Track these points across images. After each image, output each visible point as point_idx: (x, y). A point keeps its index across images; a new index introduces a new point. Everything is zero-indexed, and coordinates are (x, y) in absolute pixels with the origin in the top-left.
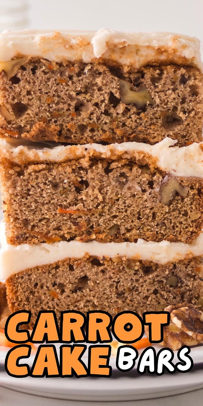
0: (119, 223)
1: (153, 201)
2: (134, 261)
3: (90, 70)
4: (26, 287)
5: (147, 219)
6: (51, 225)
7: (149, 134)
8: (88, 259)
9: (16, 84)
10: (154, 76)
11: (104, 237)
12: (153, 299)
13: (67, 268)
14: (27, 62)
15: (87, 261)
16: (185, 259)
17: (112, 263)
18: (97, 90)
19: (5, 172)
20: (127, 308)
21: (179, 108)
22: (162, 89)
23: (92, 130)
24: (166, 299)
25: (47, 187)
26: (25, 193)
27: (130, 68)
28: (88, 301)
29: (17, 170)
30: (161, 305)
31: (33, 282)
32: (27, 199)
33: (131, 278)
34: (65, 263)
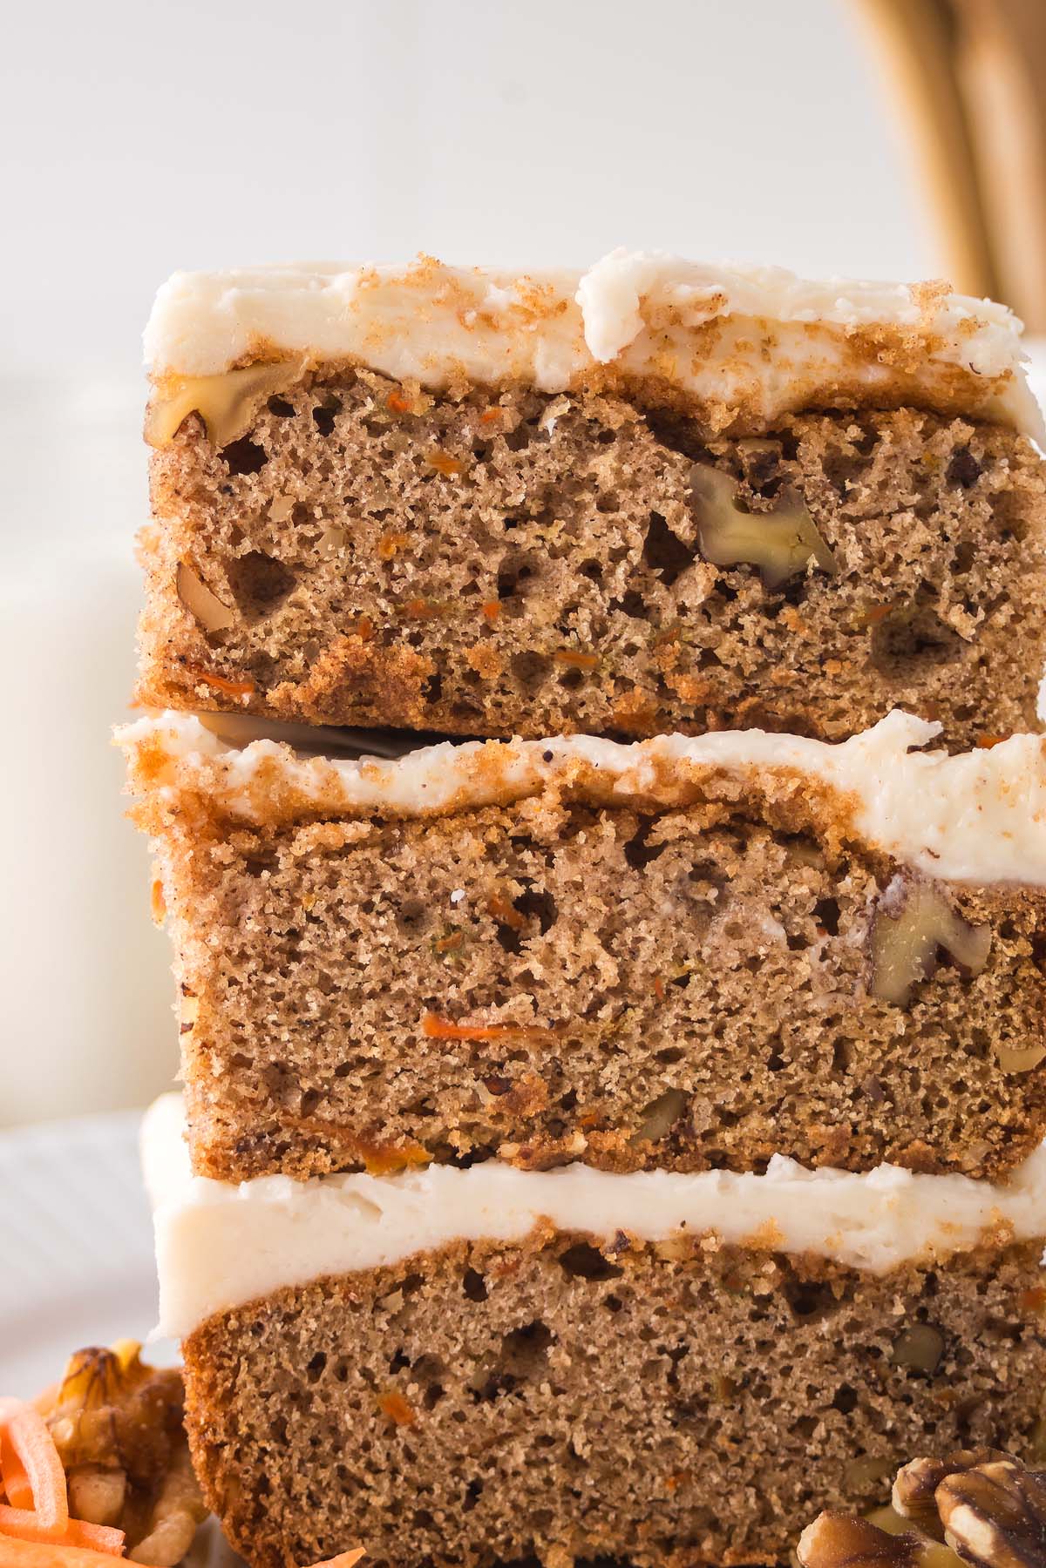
0: (688, 1085)
1: (838, 990)
2: (754, 1255)
3: (564, 421)
4: (273, 1372)
5: (812, 1068)
6: (391, 1089)
7: (815, 698)
8: (547, 1247)
9: (247, 473)
10: (838, 449)
11: (623, 1142)
12: (833, 1434)
13: (455, 1287)
14: (298, 378)
15: (546, 1257)
16: (979, 1249)
17: (657, 1264)
18: (595, 506)
19: (191, 853)
20: (719, 1473)
21: (946, 586)
22: (873, 508)
23: (572, 680)
24: (892, 1435)
25: (373, 922)
26: (279, 949)
27: (735, 413)
28: (545, 1440)
29: (247, 846)
30: (868, 1461)
31: (303, 1350)
32: (285, 973)
33: (736, 1336)
34: (449, 1265)
